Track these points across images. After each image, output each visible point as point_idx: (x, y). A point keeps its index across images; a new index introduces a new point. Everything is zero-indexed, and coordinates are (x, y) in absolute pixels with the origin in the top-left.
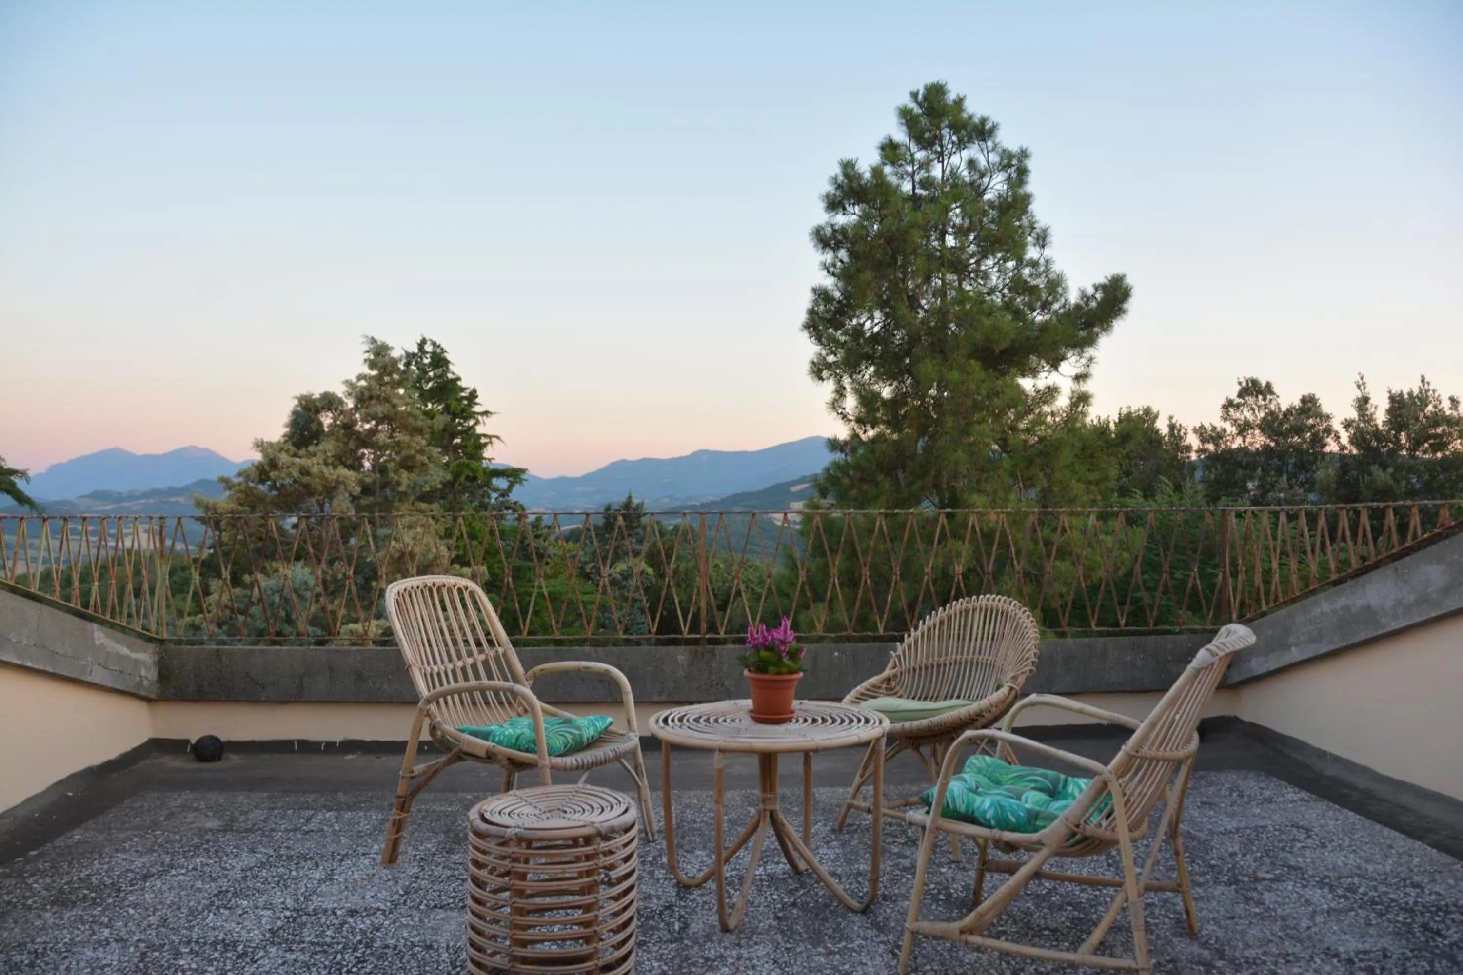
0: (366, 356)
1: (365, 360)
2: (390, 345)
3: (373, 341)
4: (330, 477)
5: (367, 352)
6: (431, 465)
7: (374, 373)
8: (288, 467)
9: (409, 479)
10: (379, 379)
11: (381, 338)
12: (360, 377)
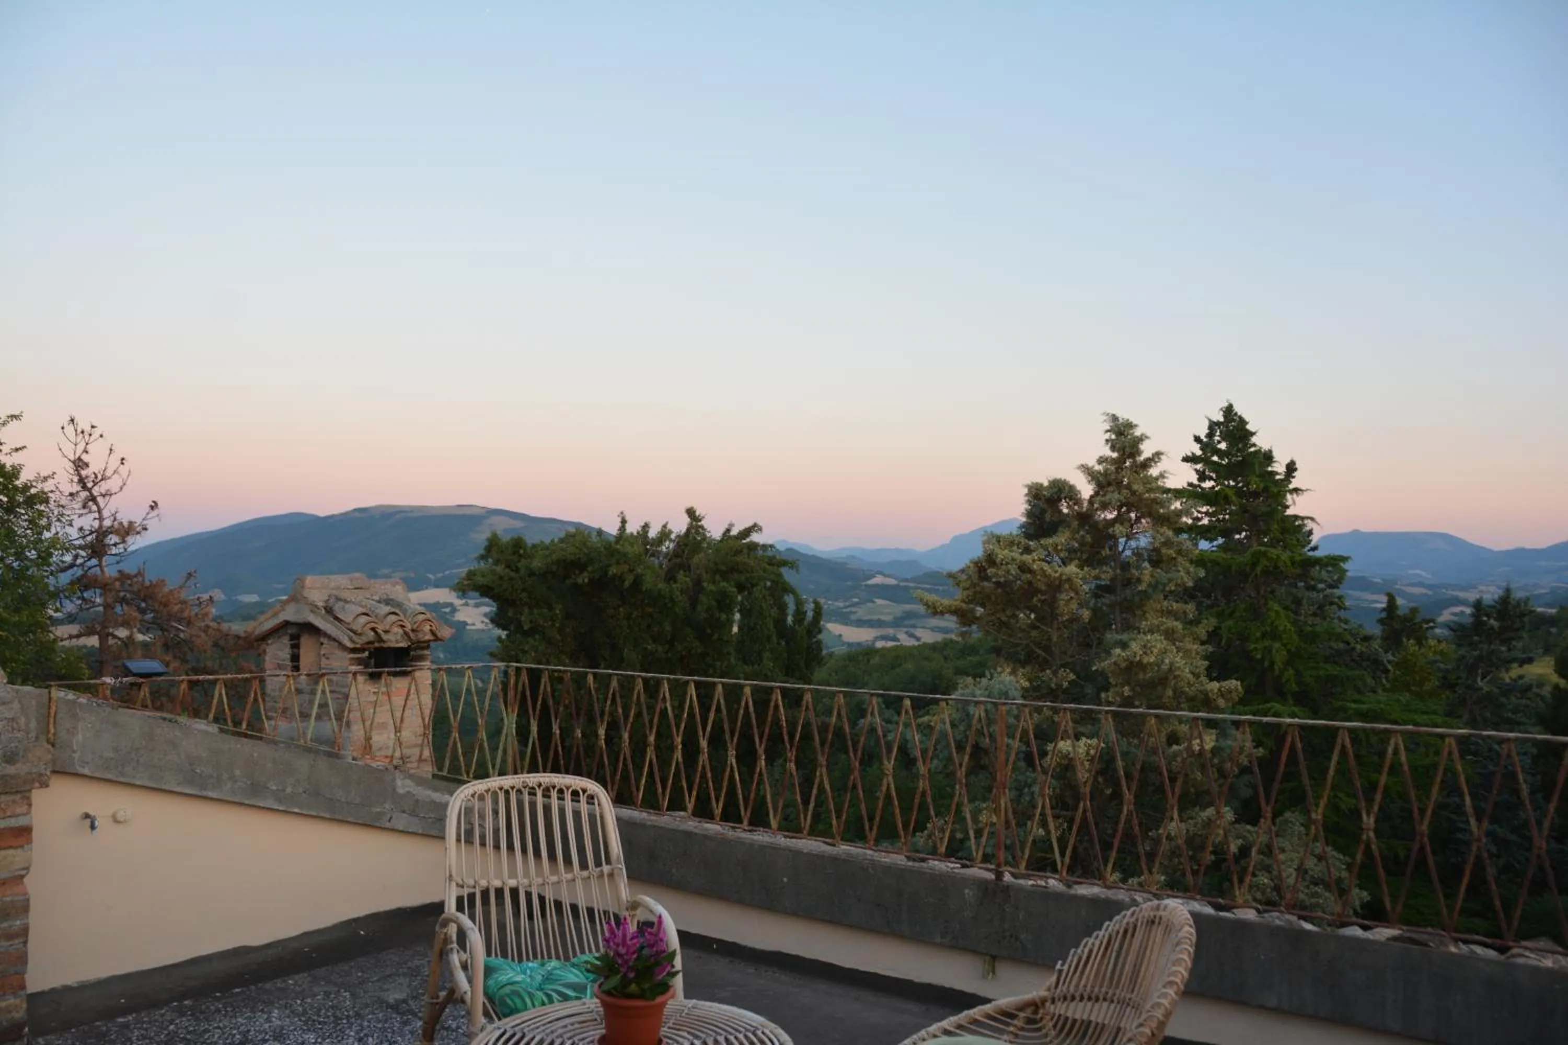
0: (1107, 436)
1: (1107, 441)
2: (1135, 422)
3: (1114, 418)
4: (1053, 574)
5: (1107, 431)
6: (1180, 559)
7: (1115, 455)
8: (1007, 564)
9: (1152, 576)
10: (1119, 463)
11: (1124, 415)
12: (1101, 461)
